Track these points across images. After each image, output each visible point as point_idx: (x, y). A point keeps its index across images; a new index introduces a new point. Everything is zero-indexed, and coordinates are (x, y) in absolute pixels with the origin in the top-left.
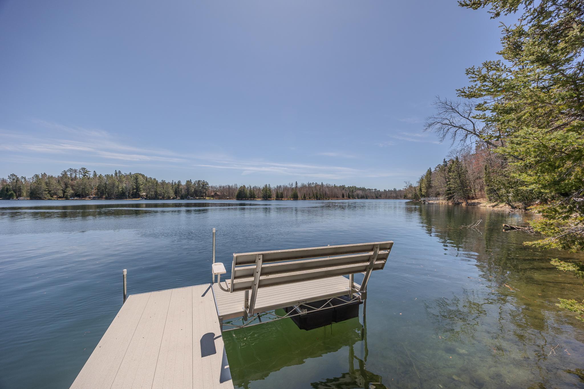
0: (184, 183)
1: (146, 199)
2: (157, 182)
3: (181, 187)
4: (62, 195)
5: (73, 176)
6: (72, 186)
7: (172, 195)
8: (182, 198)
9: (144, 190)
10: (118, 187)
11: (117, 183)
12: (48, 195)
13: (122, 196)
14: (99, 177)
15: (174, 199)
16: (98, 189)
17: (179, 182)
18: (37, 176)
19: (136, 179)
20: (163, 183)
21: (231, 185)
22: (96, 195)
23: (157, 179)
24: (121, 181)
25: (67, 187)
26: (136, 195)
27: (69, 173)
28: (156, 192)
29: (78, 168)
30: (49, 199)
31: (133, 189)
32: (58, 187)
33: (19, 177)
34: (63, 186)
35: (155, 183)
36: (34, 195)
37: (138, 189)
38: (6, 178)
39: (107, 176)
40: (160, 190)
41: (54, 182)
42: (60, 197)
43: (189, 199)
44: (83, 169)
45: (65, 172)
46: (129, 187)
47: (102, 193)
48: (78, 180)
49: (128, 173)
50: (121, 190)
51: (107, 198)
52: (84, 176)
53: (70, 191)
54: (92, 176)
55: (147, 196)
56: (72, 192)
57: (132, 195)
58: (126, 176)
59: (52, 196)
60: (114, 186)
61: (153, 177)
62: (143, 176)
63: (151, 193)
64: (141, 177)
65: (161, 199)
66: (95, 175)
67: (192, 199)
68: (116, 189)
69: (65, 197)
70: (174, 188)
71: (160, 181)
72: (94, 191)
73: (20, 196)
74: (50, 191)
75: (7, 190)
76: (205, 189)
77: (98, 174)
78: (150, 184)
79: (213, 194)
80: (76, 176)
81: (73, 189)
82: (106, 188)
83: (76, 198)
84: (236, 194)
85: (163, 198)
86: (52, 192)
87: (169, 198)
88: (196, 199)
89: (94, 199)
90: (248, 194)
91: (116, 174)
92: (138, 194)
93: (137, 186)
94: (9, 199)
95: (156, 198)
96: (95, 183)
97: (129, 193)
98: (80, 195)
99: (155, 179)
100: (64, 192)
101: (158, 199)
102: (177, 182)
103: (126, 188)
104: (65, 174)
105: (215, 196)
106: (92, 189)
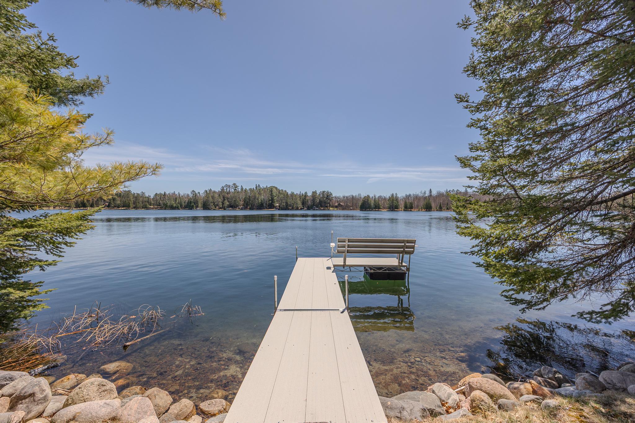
0: (310, 194)
1: (279, 209)
2: (287, 194)
3: (307, 198)
4: (221, 206)
5: (228, 190)
6: (228, 198)
7: (300, 206)
8: (309, 208)
9: (277, 201)
10: (258, 199)
11: (257, 196)
12: (213, 206)
13: (261, 207)
14: (245, 190)
15: (301, 209)
16: (245, 200)
17: (306, 193)
18: (206, 191)
19: (272, 191)
20: (292, 194)
21: (354, 195)
22: (243, 206)
23: (287, 191)
24: (260, 194)
25: (224, 200)
26: (271, 206)
27: (225, 188)
28: (287, 203)
29: (231, 184)
30: (214, 210)
31: (269, 201)
32: (220, 200)
33: (197, 192)
34: (222, 198)
35: (286, 195)
36: (206, 207)
37: (272, 200)
38: (190, 193)
39: (250, 189)
40: (290, 201)
41: (216, 196)
42: (220, 208)
43: (314, 210)
44: (234, 184)
45: (223, 187)
46: (266, 198)
47: (247, 205)
48: (231, 194)
49: (265, 186)
50: (260, 201)
51: (251, 209)
52: (235, 190)
53: (227, 203)
54: (240, 190)
55: (279, 207)
56: (228, 203)
57: (268, 206)
58: (264, 189)
59: (215, 207)
60: (255, 198)
61: (284, 190)
62: (276, 188)
63: (283, 204)
64: (275, 189)
65: (291, 210)
66: (242, 189)
67: (317, 210)
68: (257, 201)
69: (224, 208)
70: (301, 199)
71: (289, 193)
72: (242, 203)
73: (197, 207)
74: (214, 203)
75: (191, 202)
76: (329, 199)
77: (244, 188)
78: (282, 196)
79: (336, 204)
80: (229, 191)
81: (228, 202)
82: (250, 200)
83: (230, 209)
84: (360, 204)
85: (292, 209)
86: (216, 203)
87: (297, 209)
88: (321, 210)
89: (242, 209)
90: (372, 204)
91: (256, 188)
92: (273, 205)
93: (272, 198)
94: (191, 209)
95: (286, 208)
96: (242, 196)
97: (266, 204)
98: (233, 206)
99: (286, 191)
100: (223, 204)
101: (288, 209)
102: (304, 193)
103: (264, 199)
104: (223, 190)
105: (339, 206)
106: (240, 201)
